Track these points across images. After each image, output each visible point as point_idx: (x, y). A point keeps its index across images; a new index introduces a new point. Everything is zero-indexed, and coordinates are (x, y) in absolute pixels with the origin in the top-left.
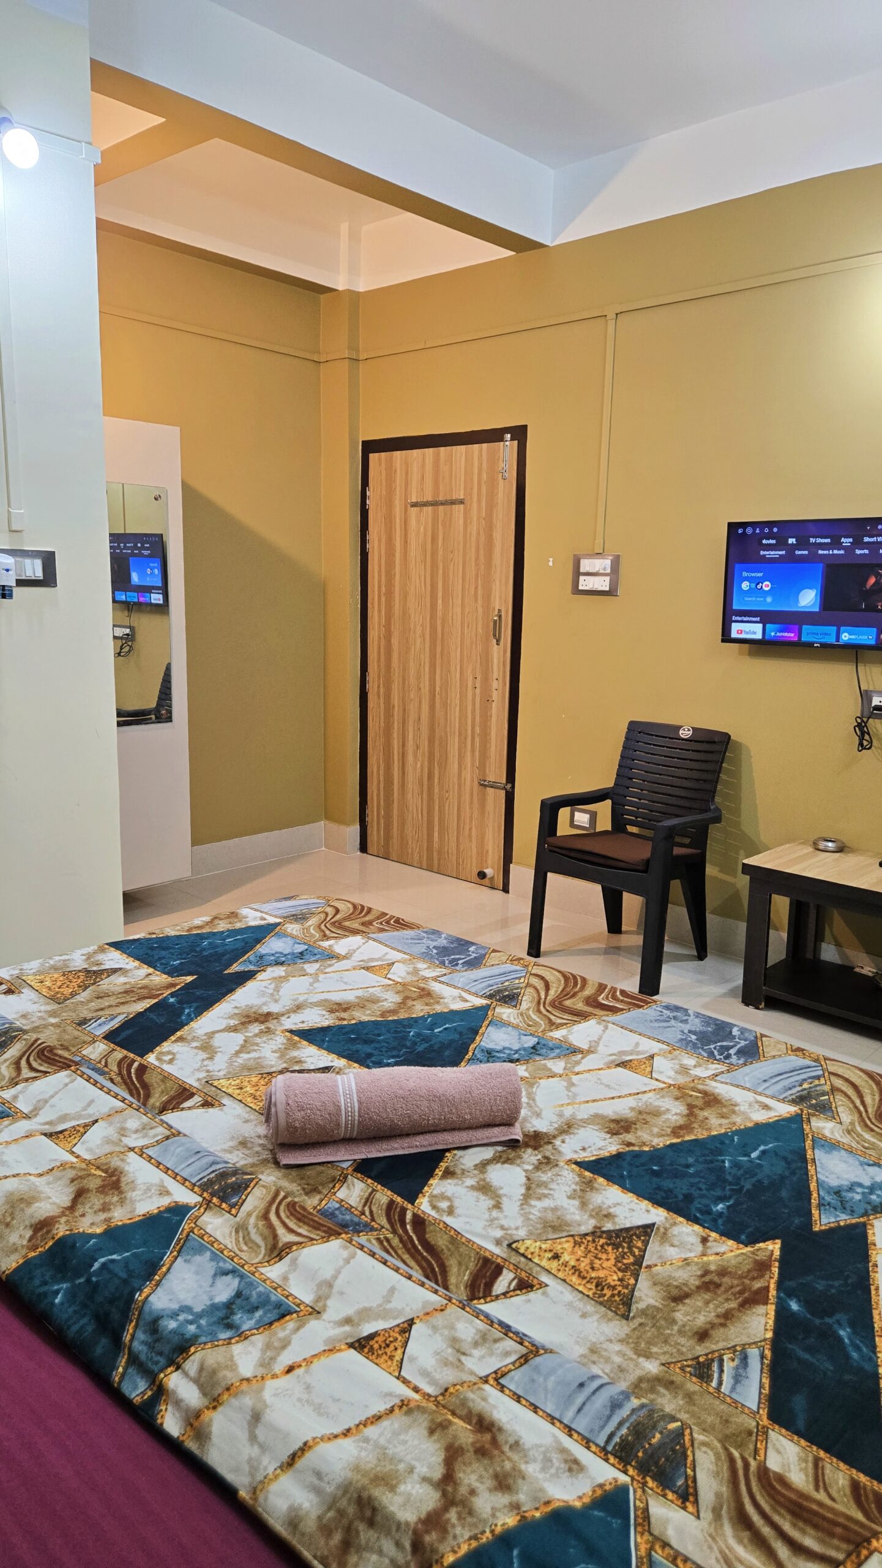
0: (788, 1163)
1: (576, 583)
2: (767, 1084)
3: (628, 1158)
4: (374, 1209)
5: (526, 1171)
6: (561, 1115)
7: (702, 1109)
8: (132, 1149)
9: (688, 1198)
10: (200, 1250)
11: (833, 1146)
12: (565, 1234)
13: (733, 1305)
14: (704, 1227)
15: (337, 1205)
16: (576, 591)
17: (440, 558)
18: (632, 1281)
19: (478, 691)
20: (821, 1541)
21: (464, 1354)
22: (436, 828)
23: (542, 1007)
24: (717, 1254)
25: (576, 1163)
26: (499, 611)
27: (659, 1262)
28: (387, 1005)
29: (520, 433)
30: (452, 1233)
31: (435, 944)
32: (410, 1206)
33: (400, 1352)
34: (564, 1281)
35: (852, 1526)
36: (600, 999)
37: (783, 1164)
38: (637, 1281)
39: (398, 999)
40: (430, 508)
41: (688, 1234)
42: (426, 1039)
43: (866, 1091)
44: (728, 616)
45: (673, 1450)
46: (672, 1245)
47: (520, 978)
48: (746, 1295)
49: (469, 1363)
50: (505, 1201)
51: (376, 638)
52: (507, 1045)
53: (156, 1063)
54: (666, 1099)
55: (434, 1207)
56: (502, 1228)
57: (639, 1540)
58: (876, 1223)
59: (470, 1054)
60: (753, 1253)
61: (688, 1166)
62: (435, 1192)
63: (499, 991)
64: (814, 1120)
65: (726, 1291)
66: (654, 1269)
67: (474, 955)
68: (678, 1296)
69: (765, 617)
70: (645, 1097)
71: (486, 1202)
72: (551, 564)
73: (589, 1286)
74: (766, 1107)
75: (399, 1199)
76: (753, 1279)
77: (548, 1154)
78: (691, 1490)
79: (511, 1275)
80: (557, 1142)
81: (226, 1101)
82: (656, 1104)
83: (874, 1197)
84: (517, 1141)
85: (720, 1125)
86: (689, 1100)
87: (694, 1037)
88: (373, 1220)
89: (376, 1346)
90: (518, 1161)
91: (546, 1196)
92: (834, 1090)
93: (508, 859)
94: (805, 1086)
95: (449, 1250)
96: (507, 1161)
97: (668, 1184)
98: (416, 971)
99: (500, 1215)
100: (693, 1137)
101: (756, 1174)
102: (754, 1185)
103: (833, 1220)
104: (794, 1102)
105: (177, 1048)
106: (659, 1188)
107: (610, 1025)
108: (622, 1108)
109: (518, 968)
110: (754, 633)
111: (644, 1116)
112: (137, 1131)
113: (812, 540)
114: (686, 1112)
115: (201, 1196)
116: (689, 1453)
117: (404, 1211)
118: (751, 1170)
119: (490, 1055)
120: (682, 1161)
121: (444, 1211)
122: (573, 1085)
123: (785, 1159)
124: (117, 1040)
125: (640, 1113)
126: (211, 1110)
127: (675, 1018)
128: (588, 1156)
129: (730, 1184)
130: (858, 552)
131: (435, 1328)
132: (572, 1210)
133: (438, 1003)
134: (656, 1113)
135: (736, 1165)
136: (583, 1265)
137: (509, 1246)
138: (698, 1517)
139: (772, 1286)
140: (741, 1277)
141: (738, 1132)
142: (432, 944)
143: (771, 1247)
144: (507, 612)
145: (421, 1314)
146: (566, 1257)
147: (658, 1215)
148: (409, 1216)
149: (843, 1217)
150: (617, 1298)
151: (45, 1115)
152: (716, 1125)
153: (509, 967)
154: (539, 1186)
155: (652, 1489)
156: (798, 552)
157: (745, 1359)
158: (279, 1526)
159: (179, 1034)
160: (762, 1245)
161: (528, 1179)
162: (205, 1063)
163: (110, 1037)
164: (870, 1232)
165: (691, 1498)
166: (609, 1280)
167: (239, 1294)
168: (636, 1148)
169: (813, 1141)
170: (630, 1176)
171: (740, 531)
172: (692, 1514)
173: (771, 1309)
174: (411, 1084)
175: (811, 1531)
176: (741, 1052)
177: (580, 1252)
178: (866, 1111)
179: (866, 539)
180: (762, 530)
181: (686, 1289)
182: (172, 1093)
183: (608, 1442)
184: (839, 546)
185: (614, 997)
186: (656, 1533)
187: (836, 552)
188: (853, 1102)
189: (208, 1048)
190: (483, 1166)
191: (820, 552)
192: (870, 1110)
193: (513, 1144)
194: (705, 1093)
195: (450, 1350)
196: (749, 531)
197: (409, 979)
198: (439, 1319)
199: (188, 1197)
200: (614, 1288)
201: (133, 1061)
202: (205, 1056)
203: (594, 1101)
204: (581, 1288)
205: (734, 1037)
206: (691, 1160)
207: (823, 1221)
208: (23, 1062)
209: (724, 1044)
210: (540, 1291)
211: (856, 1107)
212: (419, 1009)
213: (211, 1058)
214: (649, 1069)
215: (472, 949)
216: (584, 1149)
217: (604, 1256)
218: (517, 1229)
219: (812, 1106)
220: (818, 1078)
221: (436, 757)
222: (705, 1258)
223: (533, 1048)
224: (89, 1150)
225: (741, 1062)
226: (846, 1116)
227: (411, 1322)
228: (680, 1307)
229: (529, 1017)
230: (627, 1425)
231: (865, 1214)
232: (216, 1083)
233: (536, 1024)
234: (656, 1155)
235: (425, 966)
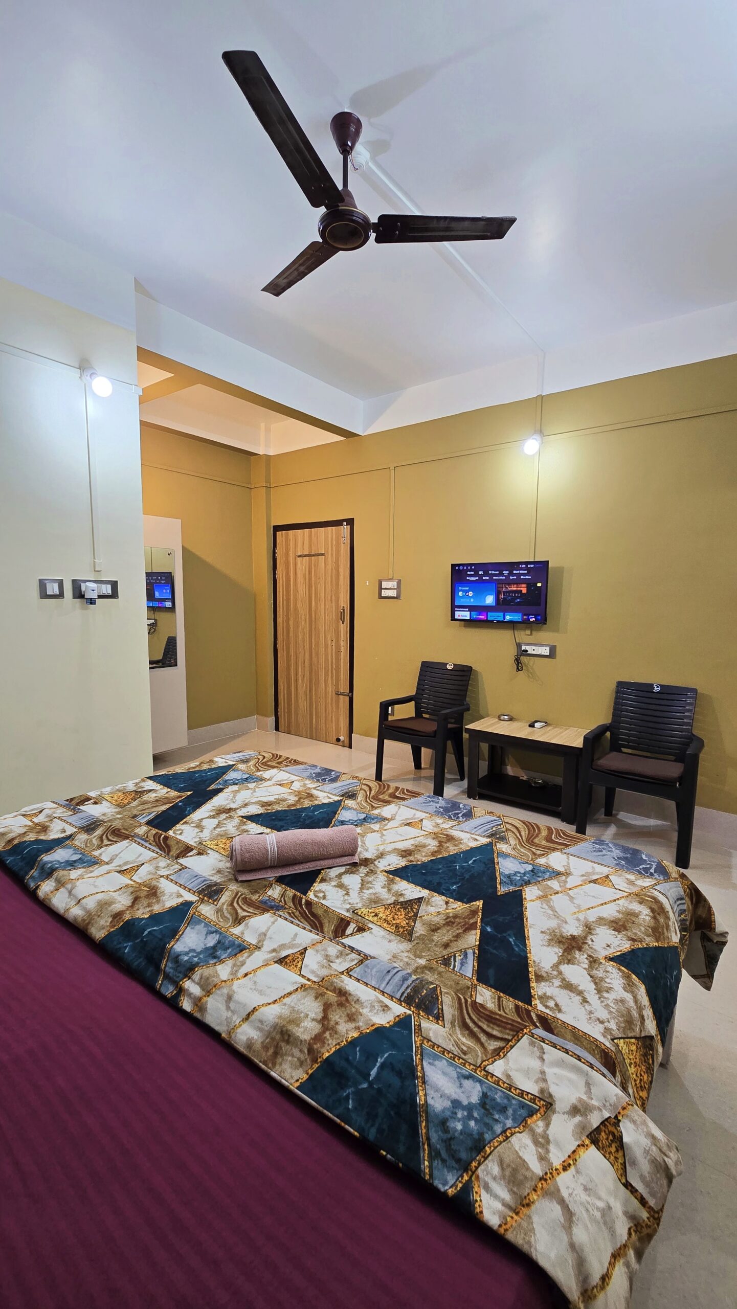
0: (486, 865)
1: (380, 593)
2: (476, 829)
3: (411, 868)
4: (286, 899)
5: (361, 877)
6: (378, 850)
7: (445, 843)
8: (162, 876)
9: (439, 884)
10: (199, 922)
11: (506, 856)
12: (380, 905)
13: (461, 931)
14: (447, 897)
15: (268, 898)
16: (380, 597)
17: (313, 582)
18: (413, 924)
19: (334, 647)
20: (500, 1032)
21: (332, 962)
22: (314, 717)
23: (368, 799)
24: (453, 909)
25: (386, 871)
26: (343, 607)
27: (425, 914)
28: (290, 802)
29: (350, 522)
30: (325, 908)
31: (314, 771)
32: (304, 897)
33: (300, 963)
34: (380, 926)
35: (515, 1024)
36: (396, 794)
37: (484, 865)
38: (415, 924)
39: (296, 799)
40: (307, 558)
41: (439, 901)
42: (310, 817)
43: (522, 830)
44: (454, 607)
45: (432, 997)
46: (432, 906)
47: (357, 786)
48: (467, 926)
49: (334, 966)
50: (351, 891)
51: (281, 622)
52: (351, 818)
53: (174, 835)
54: (429, 839)
55: (316, 896)
56: (350, 904)
57: (416, 1039)
58: (526, 889)
59: (333, 823)
60: (470, 907)
61: (439, 869)
62: (316, 889)
63: (346, 793)
64: (498, 844)
65: (457, 925)
66: (423, 918)
67: (334, 776)
68: (434, 929)
69: (471, 608)
70: (418, 839)
71: (341, 892)
72: (368, 584)
73: (392, 927)
74: (476, 840)
75: (299, 894)
76: (470, 919)
77: (372, 868)
78: (441, 1015)
79: (355, 925)
80: (376, 862)
81: (209, 851)
82: (424, 842)
83: (525, 878)
84: (357, 863)
85: (454, 850)
86: (440, 839)
87: (442, 810)
88: (286, 904)
89: (288, 961)
90: (357, 873)
91: (371, 888)
92: (507, 830)
93: (351, 731)
94: (494, 829)
95: (324, 916)
96: (352, 873)
97: (429, 878)
98: (305, 785)
99: (349, 898)
100: (441, 856)
101: (471, 871)
102: (470, 876)
103: (507, 889)
104: (488, 837)
105: (184, 827)
106: (425, 880)
107: (401, 806)
108: (407, 845)
109: (356, 781)
110: (466, 616)
111: (418, 848)
112: (164, 868)
113: (490, 572)
114: (438, 845)
115: (198, 897)
116: (440, 998)
117: (301, 899)
118: (469, 869)
119: (342, 823)
120: (436, 867)
121: (321, 898)
122: (384, 835)
123: (485, 863)
124: (153, 824)
125: (416, 846)
126: (202, 856)
127: (433, 801)
128: (391, 868)
129: (459, 876)
130: (511, 578)
131: (317, 951)
132: (384, 893)
133: (316, 800)
134: (424, 846)
135: (462, 867)
136: (389, 918)
137: (353, 912)
138: (444, 1027)
139: (479, 921)
140: (464, 918)
141: (463, 852)
142: (313, 772)
143: (478, 904)
144: (347, 608)
145: (310, 945)
146: (381, 915)
147: (425, 893)
148: (304, 901)
149: (512, 887)
150: (406, 932)
151: (116, 863)
152: (452, 849)
153: (351, 781)
154: (367, 883)
155: (422, 1016)
156: (484, 578)
157: (466, 955)
158: (242, 1049)
159: (184, 820)
160: (474, 903)
161: (362, 880)
162: (198, 834)
163: (149, 823)
164: (524, 894)
165: (441, 1019)
166: (402, 924)
167: (219, 942)
168: (415, 863)
169: (497, 854)
170: (411, 876)
171: (457, 568)
172: (441, 1026)
173: (478, 932)
174: (303, 838)
175: (495, 1027)
176: (464, 815)
177: (387, 912)
178: (522, 839)
179: (515, 572)
180: (467, 568)
181: (438, 926)
182: (182, 849)
183: (401, 997)
184: (503, 575)
185: (403, 793)
186: (424, 1036)
187: (501, 578)
188: (516, 835)
189: (199, 826)
190: (340, 876)
191: (494, 578)
192: (524, 838)
193: (355, 865)
194: (447, 835)
195: (325, 961)
196: (461, 568)
197: (301, 789)
198: (319, 946)
199: (192, 898)
200: (404, 927)
201: (161, 835)
202: (198, 830)
203: (394, 842)
204: (388, 929)
205: (461, 808)
206: (440, 867)
207: (502, 890)
208: (104, 837)
209: (456, 812)
210: (368, 932)
211: (518, 838)
212: (307, 803)
213: (202, 831)
214: (420, 826)
215: (333, 773)
216: (389, 865)
217: (399, 914)
218: (357, 904)
219: (498, 838)
220: (500, 825)
221: (313, 681)
222: (447, 911)
223: (364, 819)
224: (140, 878)
225: (464, 820)
226: (513, 842)
227: (305, 949)
228: (436, 934)
229: (362, 804)
230: (410, 988)
231: (522, 886)
232: (204, 843)
233: (365, 807)
234: (424, 865)
235: (310, 782)
